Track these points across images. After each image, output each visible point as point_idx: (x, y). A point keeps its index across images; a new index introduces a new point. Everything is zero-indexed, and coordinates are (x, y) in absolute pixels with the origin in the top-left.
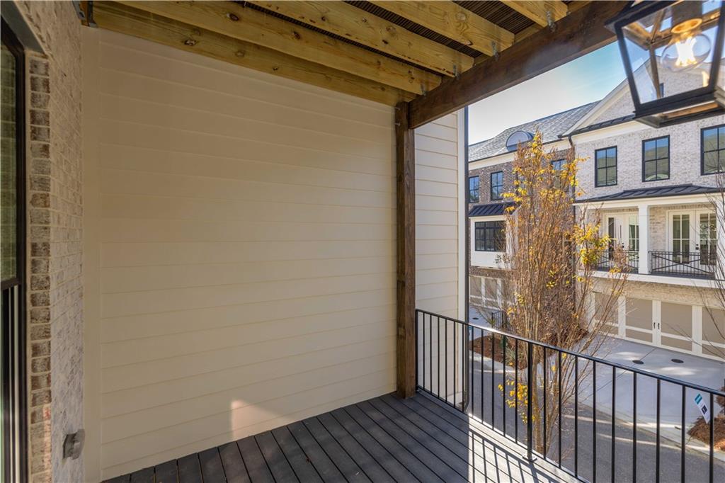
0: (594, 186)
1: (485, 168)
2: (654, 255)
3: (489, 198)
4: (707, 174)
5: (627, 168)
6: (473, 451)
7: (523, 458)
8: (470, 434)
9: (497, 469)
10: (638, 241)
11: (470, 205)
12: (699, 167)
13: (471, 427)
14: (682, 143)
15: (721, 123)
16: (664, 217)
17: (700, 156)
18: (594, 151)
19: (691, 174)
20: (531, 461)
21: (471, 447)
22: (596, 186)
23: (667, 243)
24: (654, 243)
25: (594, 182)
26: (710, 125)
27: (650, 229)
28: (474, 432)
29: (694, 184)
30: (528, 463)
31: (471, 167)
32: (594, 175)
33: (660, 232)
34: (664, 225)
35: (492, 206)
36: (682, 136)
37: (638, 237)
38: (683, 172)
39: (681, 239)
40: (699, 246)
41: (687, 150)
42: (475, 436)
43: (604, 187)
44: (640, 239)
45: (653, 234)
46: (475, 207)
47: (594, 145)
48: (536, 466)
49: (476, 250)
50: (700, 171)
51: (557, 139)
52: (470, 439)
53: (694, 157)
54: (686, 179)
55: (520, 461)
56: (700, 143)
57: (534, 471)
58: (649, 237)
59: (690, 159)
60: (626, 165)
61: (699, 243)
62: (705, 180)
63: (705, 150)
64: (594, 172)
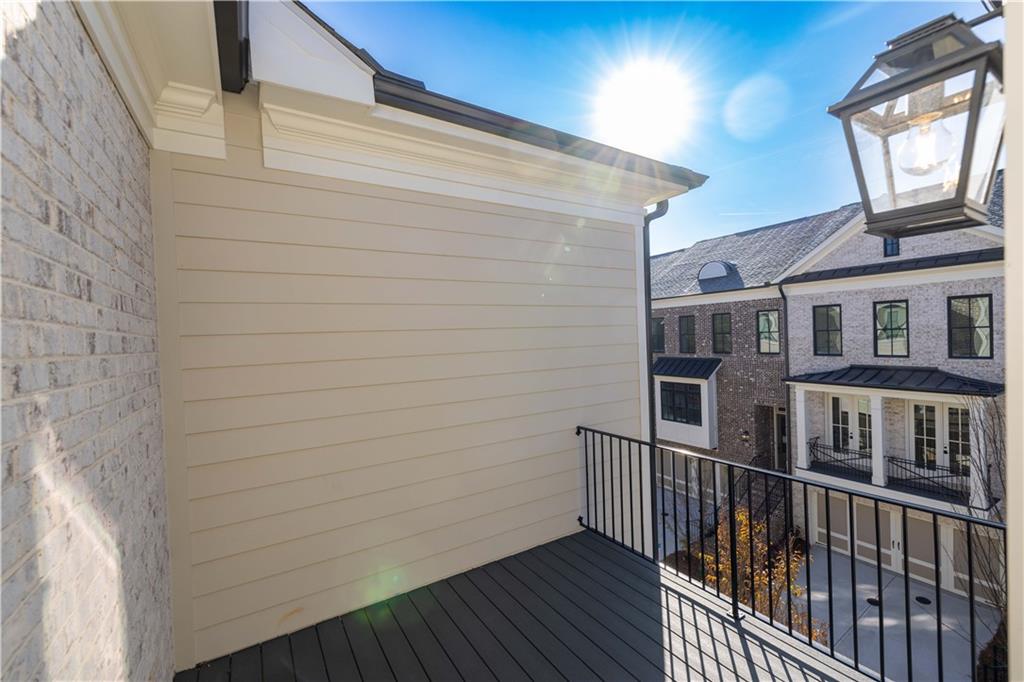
0: (812, 353)
1: (671, 308)
3: (678, 348)
4: (956, 358)
5: (854, 335)
10: (870, 432)
11: (654, 355)
12: (946, 347)
14: (924, 312)
15: (973, 293)
16: (904, 407)
17: (946, 332)
18: (811, 307)
19: (935, 355)
22: (816, 354)
23: (907, 440)
24: (891, 439)
25: (812, 349)
26: (959, 294)
27: (885, 419)
29: (940, 368)
31: (655, 306)
32: (812, 339)
33: (898, 426)
34: (903, 417)
35: (682, 360)
36: (923, 304)
37: (870, 427)
38: (926, 350)
39: (925, 437)
40: (948, 450)
41: (931, 322)
43: (826, 357)
44: (873, 430)
45: (889, 427)
46: (660, 360)
47: (812, 299)
49: (663, 418)
50: (947, 352)
53: (939, 332)
54: (930, 360)
56: (946, 315)
58: (885, 430)
59: (934, 334)
60: (853, 332)
61: (947, 445)
62: (955, 365)
64: (812, 335)
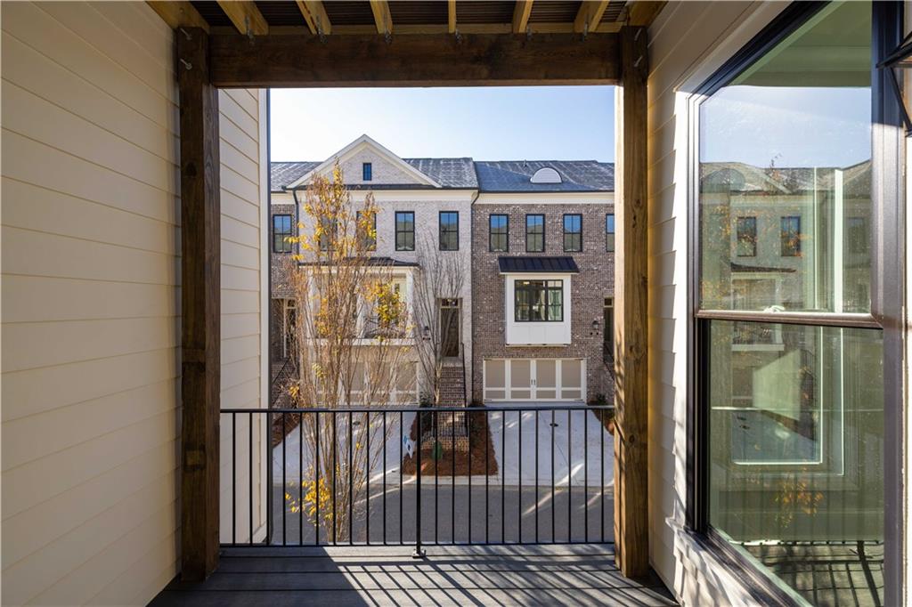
2: (368, 319)
6: (363, 589)
7: (414, 557)
8: (342, 568)
9: (404, 590)
13: (335, 560)
20: (423, 556)
21: (356, 586)
28: (345, 564)
30: (421, 560)
42: (350, 568)
48: (432, 559)
51: (280, 189)
52: (348, 576)
55: (415, 564)
57: (433, 564)
63: (398, 230)
